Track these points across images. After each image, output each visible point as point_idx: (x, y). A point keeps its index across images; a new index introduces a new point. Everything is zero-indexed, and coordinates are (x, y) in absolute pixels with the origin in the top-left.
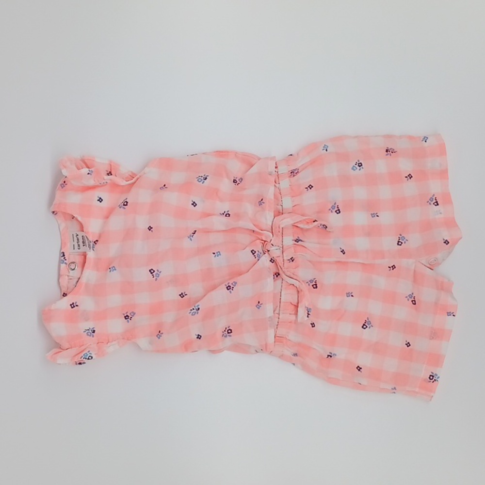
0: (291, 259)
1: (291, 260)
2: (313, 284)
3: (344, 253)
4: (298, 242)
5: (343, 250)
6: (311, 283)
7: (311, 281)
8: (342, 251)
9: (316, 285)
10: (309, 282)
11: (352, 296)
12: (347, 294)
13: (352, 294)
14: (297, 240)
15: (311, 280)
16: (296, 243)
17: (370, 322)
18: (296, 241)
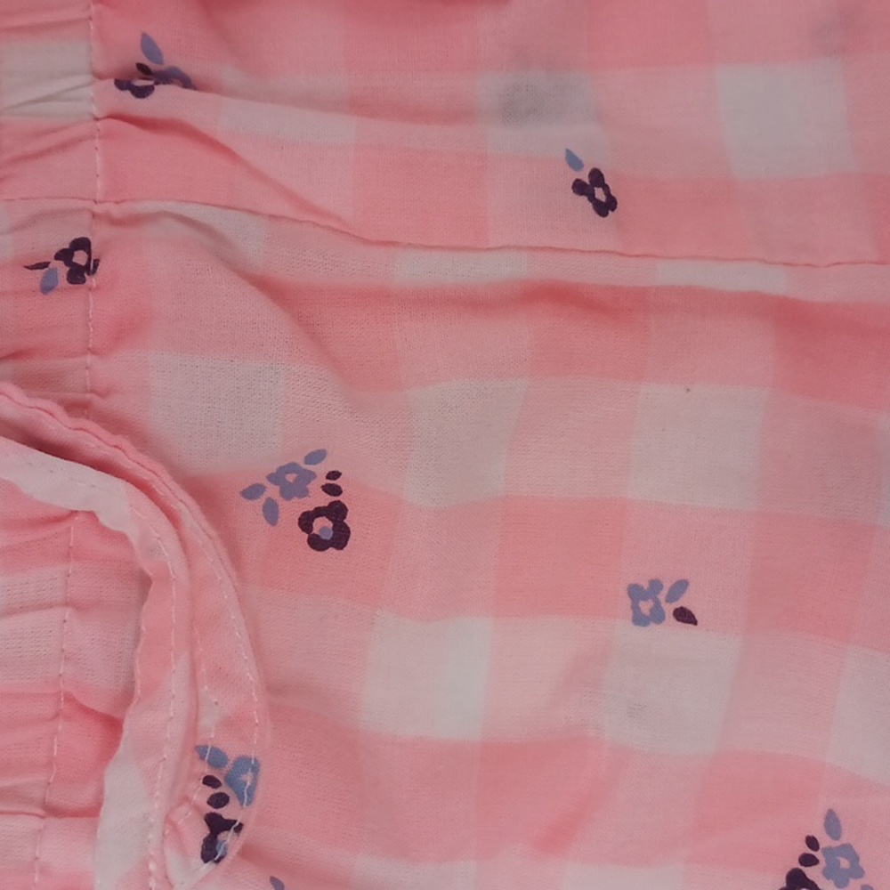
0: (65, 255)
1: (62, 269)
2: (309, 504)
3: (606, 207)
4: (142, 93)
5: (597, 177)
6: (288, 493)
7: (289, 479)
8: (579, 187)
9: (337, 512)
10: (272, 491)
11: (685, 616)
12: (635, 593)
13: (684, 602)
14: (143, 70)
15: (292, 467)
16: (127, 101)
17: (848, 850)
18: (122, 84)
